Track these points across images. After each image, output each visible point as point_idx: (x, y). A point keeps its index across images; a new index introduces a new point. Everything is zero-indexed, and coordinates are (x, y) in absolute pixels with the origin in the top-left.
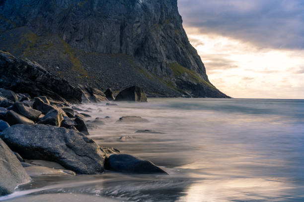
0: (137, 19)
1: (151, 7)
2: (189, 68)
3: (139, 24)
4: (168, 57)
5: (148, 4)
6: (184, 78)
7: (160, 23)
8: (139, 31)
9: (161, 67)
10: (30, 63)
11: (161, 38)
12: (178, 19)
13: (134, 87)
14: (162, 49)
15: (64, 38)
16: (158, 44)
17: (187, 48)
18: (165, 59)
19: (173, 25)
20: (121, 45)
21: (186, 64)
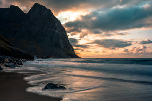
0: (55, 37)
1: (59, 33)
2: (70, 50)
3: (56, 38)
4: (64, 47)
5: (58, 33)
6: (68, 53)
7: (62, 38)
8: (56, 40)
9: (62, 50)
10: (20, 50)
11: (62, 42)
12: (67, 37)
13: (49, 56)
14: (62, 45)
15: (35, 41)
16: (61, 44)
17: (69, 44)
18: (63, 47)
19: (65, 38)
20: (51, 43)
21: (69, 49)
